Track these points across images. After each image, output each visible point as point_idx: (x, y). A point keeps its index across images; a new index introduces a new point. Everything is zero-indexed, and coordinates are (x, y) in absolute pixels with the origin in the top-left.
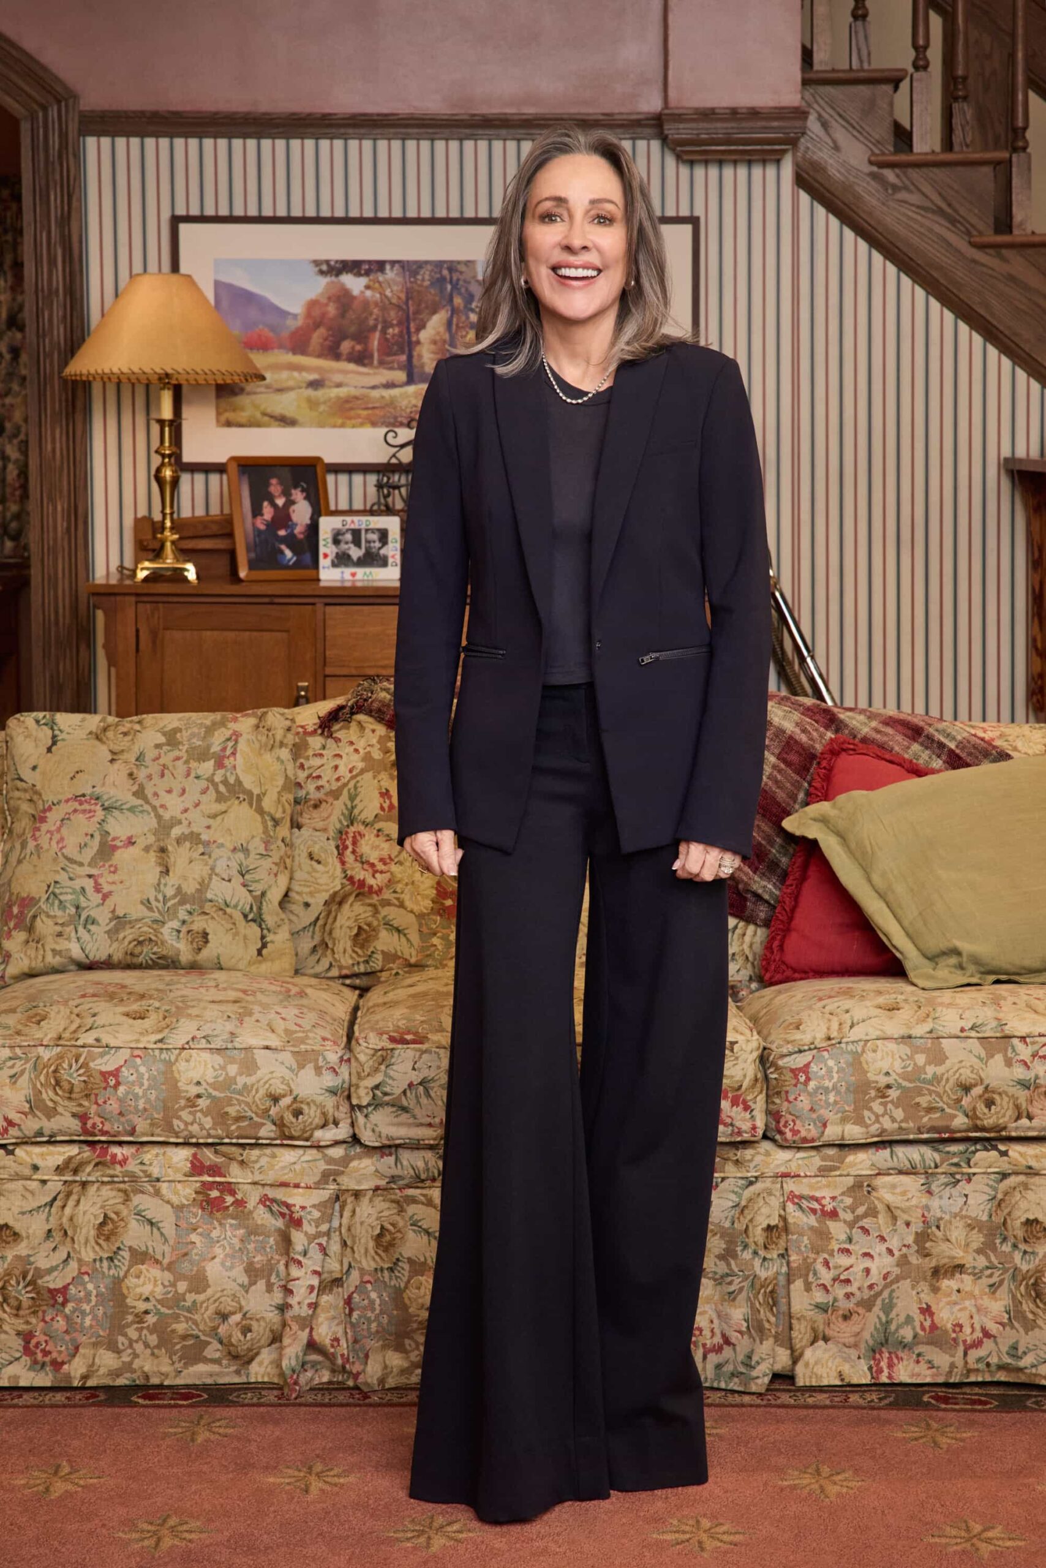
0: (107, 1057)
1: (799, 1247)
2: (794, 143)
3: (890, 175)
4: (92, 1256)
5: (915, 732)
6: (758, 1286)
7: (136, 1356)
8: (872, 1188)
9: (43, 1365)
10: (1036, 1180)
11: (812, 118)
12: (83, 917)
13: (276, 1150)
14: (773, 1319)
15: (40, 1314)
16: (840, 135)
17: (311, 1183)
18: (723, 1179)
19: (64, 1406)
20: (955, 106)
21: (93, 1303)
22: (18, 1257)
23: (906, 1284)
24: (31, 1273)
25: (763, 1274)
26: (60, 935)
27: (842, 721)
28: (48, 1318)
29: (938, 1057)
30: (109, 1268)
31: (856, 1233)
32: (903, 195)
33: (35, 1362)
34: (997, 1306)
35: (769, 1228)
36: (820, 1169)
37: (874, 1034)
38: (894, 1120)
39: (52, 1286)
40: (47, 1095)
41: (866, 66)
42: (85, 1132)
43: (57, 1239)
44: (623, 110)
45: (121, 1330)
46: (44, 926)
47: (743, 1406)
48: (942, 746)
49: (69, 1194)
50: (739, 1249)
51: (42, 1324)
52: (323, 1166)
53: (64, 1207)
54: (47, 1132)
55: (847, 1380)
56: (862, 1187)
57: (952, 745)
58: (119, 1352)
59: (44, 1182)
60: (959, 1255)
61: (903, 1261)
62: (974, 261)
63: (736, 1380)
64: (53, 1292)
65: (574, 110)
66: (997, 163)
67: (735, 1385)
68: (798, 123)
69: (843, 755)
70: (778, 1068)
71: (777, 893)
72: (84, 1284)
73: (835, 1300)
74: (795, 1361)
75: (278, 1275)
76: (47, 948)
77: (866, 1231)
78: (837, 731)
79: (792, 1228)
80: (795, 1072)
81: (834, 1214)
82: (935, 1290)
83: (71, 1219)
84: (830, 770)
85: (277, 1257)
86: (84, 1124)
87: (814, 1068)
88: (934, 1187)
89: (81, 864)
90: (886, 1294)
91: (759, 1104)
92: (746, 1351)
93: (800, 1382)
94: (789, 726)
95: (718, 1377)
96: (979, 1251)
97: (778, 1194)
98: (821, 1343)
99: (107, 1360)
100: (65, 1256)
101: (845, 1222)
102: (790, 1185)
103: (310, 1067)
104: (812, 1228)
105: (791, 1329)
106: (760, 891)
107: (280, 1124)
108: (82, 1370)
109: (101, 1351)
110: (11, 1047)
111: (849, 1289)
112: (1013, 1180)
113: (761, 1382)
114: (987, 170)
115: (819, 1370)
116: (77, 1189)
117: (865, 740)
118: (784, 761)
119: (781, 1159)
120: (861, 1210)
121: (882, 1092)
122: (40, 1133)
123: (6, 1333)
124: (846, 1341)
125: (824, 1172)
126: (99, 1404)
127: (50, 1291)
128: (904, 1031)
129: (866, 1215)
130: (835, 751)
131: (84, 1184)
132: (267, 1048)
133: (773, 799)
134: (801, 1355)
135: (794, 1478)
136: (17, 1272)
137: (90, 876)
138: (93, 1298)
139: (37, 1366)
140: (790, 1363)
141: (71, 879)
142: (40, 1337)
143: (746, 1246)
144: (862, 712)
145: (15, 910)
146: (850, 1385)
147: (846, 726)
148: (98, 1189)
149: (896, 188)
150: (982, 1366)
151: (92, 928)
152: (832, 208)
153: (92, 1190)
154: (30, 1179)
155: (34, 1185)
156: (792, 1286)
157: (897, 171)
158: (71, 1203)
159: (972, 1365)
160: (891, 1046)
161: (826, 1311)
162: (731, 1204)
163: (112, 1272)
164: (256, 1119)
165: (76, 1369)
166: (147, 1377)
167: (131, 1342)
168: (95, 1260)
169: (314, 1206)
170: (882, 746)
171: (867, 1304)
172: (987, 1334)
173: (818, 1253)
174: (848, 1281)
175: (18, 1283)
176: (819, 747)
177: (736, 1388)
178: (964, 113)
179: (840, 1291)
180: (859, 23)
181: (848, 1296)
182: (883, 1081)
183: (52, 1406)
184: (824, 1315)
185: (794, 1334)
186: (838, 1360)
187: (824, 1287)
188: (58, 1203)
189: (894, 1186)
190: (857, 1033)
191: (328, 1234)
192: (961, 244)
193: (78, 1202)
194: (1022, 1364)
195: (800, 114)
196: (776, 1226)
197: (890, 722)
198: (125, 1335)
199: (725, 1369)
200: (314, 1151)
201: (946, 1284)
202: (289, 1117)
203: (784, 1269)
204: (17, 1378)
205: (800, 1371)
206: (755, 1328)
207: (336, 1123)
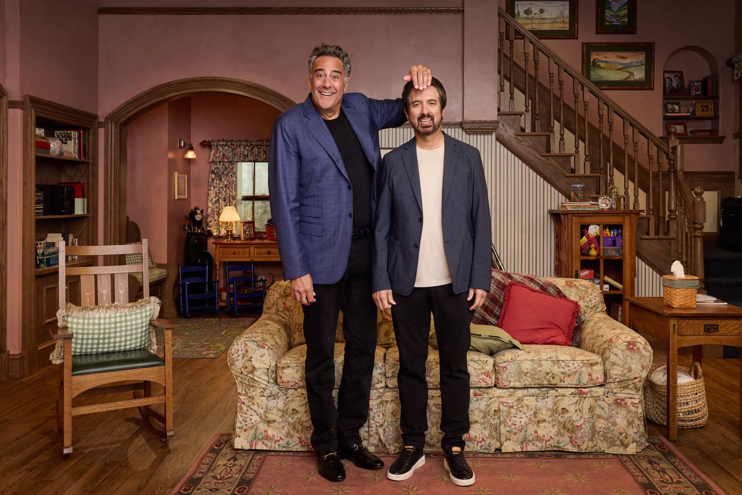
1: (503, 416)
2: (495, 129)
3: (520, 138)
5: (531, 280)
6: (492, 426)
8: (522, 400)
9: (304, 446)
10: (565, 398)
11: (500, 123)
14: (496, 434)
15: (304, 432)
16: (507, 128)
17: (375, 399)
18: (483, 398)
20: (536, 121)
22: (298, 417)
23: (531, 425)
24: (301, 422)
25: (493, 423)
29: (540, 365)
31: (518, 412)
32: (523, 143)
33: (302, 445)
34: (554, 430)
35: (495, 411)
36: (509, 395)
37: (524, 359)
38: (528, 381)
41: (513, 111)
44: (452, 121)
47: (488, 457)
48: (538, 283)
50: (487, 416)
51: (304, 435)
52: (378, 394)
55: (515, 450)
56: (520, 400)
57: (541, 283)
60: (545, 417)
61: (530, 419)
62: (541, 160)
66: (547, 135)
67: (486, 451)
68: (497, 125)
69: (513, 286)
70: (498, 367)
73: (512, 429)
74: (501, 446)
77: (520, 411)
78: (511, 280)
79: (501, 411)
80: (503, 368)
81: (512, 407)
82: (538, 426)
84: (510, 290)
87: (508, 367)
88: (538, 400)
90: (525, 428)
91: (493, 376)
92: (489, 442)
93: (503, 451)
95: (481, 449)
96: (550, 416)
97: (498, 401)
98: (508, 441)
101: (515, 409)
102: (501, 399)
104: (506, 411)
105: (500, 437)
110: (296, 363)
111: (516, 427)
112: (559, 398)
113: (493, 451)
114: (544, 137)
115: (508, 448)
117: (519, 282)
119: (498, 392)
120: (519, 406)
121: (526, 374)
123: (295, 437)
124: (515, 440)
125: (510, 396)
127: (306, 426)
128: (531, 358)
129: (520, 407)
130: (511, 285)
133: (495, 297)
134: (503, 444)
135: (503, 477)
136: (297, 421)
142: (304, 438)
143: (489, 415)
144: (518, 274)
145: (297, 327)
146: (516, 452)
147: (514, 278)
149: (521, 141)
150: (550, 446)
152: (505, 146)
154: (301, 397)
155: (302, 399)
156: (501, 426)
157: (522, 137)
159: (547, 446)
160: (529, 362)
162: (485, 405)
169: (376, 405)
170: (523, 284)
171: (521, 431)
172: (551, 438)
173: (508, 417)
174: (515, 424)
175: (298, 424)
176: (507, 284)
178: (538, 123)
179: (513, 427)
180: (512, 100)
181: (516, 428)
182: (526, 371)
184: (510, 433)
186: (513, 445)
187: (510, 426)
189: (528, 400)
190: (519, 358)
191: (380, 411)
192: (538, 155)
194: (560, 445)
195: (497, 122)
196: (497, 410)
197: (525, 277)
199: (483, 447)
200: (375, 390)
201: (541, 425)
203: (499, 421)
204: (298, 449)
205: (503, 448)
206: (491, 436)
207: (381, 382)
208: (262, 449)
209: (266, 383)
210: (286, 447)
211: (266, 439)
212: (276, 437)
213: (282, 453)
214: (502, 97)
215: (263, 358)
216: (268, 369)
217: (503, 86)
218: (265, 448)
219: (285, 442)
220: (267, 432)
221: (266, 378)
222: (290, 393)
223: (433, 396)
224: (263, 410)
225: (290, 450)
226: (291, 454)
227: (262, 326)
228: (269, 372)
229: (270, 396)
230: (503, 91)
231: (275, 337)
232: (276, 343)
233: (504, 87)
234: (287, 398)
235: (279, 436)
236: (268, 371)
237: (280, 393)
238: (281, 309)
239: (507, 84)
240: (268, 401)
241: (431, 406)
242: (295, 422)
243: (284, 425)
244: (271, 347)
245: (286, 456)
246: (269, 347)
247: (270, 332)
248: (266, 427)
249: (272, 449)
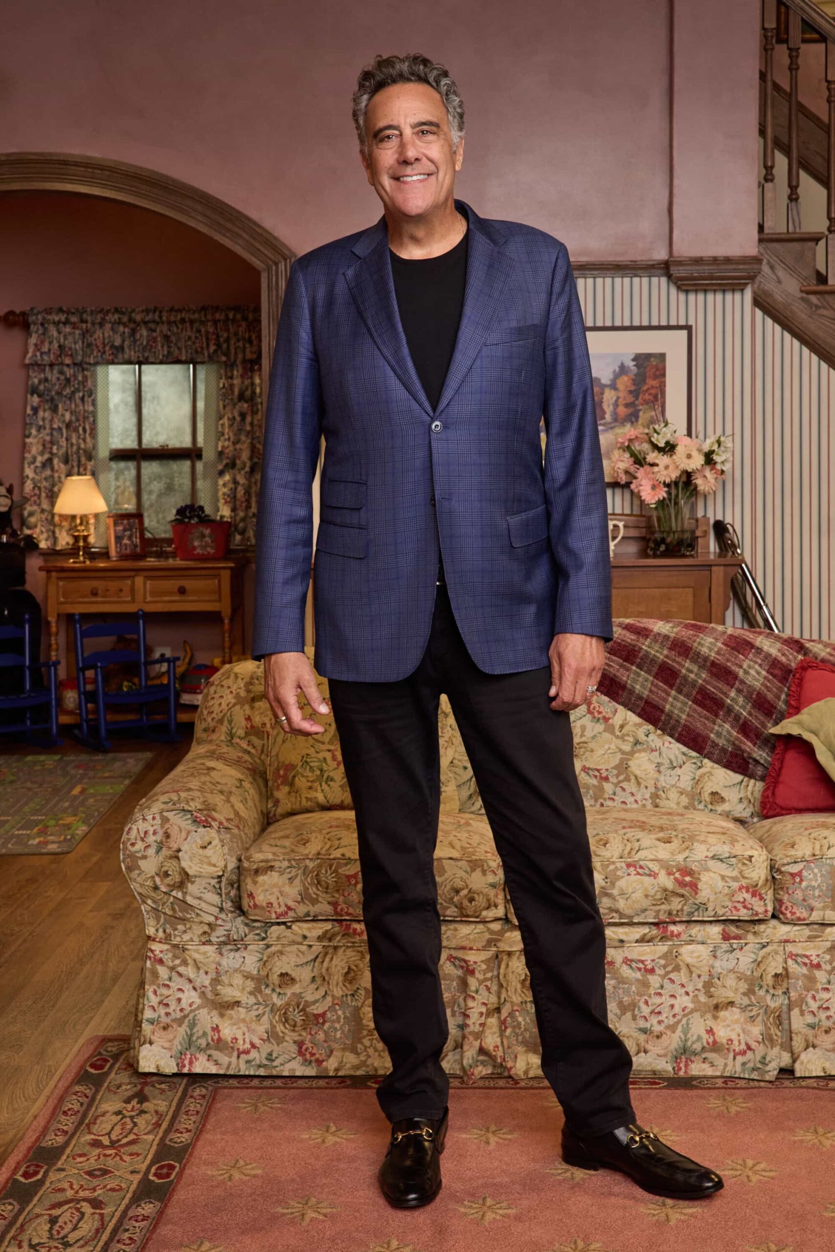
0: (349, 866)
1: (796, 987)
2: (752, 278)
3: (814, 299)
4: (341, 993)
6: (769, 1013)
7: (369, 1056)
9: (311, 1062)
11: (764, 262)
12: (325, 777)
13: (457, 926)
14: (779, 1034)
15: (308, 1030)
16: (781, 273)
17: (480, 947)
18: (746, 944)
19: (326, 1088)
21: (342, 1023)
22: (294, 994)
24: (302, 1004)
25: (773, 1005)
26: (310, 788)
27: (807, 649)
28: (313, 1033)
30: (352, 1001)
31: (832, 978)
32: (823, 311)
33: (306, 1060)
35: (776, 976)
39: (315, 1012)
40: (312, 890)
41: (798, 230)
42: (336, 913)
43: (319, 982)
44: (643, 258)
45: (360, 1040)
46: (301, 783)
47: (760, 1090)
49: (326, 954)
50: (757, 989)
51: (309, 1037)
52: (488, 936)
53: (323, 962)
54: (312, 914)
55: (828, 1073)
58: (358, 1054)
59: (310, 946)
63: (756, 1073)
64: (316, 1016)
65: (611, 259)
67: (755, 1076)
68: (756, 266)
69: (810, 670)
70: (781, 872)
71: (769, 759)
72: (336, 1011)
73: (820, 1021)
74: (794, 1061)
75: (459, 1006)
76: (303, 796)
78: (805, 654)
79: (791, 975)
80: (793, 875)
81: (818, 966)
83: (327, 970)
84: (801, 680)
85: (458, 994)
86: (336, 908)
87: (805, 873)
89: (323, 743)
91: (769, 896)
92: (762, 1054)
93: (798, 1074)
94: (774, 652)
95: (743, 1071)
97: (782, 953)
98: (811, 1049)
99: (351, 1059)
100: (323, 993)
101: (826, 970)
102: (790, 948)
103: (479, 871)
104: (804, 975)
105: (791, 1040)
106: (758, 758)
107: (460, 907)
108: (336, 1065)
109: (347, 1053)
110: (289, 861)
111: (829, 1013)
113: (772, 1075)
115: (810, 1066)
116: (331, 951)
117: (823, 661)
118: (771, 674)
119: (783, 931)
122: (308, 915)
123: (287, 1041)
124: (827, 1047)
125: (811, 938)
126: (348, 1087)
127: (315, 1015)
130: (804, 667)
131: (336, 948)
132: (451, 858)
133: (765, 698)
134: (798, 1056)
135: (800, 1135)
136: (293, 1003)
137: (329, 751)
138: (342, 1020)
139: (307, 1062)
140: (791, 1061)
141: (317, 752)
142: (308, 1044)
143: (761, 987)
144: (820, 641)
145: (282, 772)
146: (830, 1076)
147: (811, 651)
148: (344, 951)
149: (817, 307)
151: (331, 783)
152: (776, 319)
153: (341, 951)
154: (301, 944)
155: (304, 948)
156: (792, 1013)
157: (818, 296)
158: (327, 959)
161: (814, 1028)
162: (752, 960)
163: (354, 1003)
164: (445, 904)
165: (331, 1065)
166: (376, 1070)
167: (366, 1047)
168: (343, 996)
169: (482, 961)
173: (808, 991)
174: (828, 1008)
175: (294, 1010)
176: (793, 665)
177: (756, 1078)
179: (823, 1015)
180: (794, 204)
181: (828, 1018)
183: (318, 1088)
184: (813, 1031)
185: (794, 1043)
186: (822, 1060)
187: (813, 1012)
188: (319, 960)
191: (491, 979)
193: (332, 959)
195: (757, 260)
196: (781, 974)
198: (362, 1043)
199: (748, 1066)
200: (481, 927)
202: (466, 903)
203: (786, 1002)
204: (294, 1070)
205: (797, 1066)
206: (768, 1039)
207: (496, 906)
208: (208, 1072)
209: (215, 911)
210: (265, 1066)
211: (217, 1049)
212: (240, 1042)
213: (256, 1082)
214: (768, 195)
215: (209, 852)
216: (220, 877)
217: (772, 167)
218: (214, 1070)
219: (264, 1055)
220: (219, 1031)
221: (216, 899)
222: (275, 935)
223: (622, 941)
224: (209, 976)
225: (274, 1073)
226: (279, 1083)
227: (200, 774)
228: (223, 885)
229: (225, 943)
230: (772, 180)
231: (232, 799)
232: (237, 814)
233: (774, 171)
234: (268, 946)
235: (247, 1040)
236: (220, 882)
237: (251, 936)
238: (241, 732)
239: (781, 162)
240: (221, 954)
241: (617, 965)
242: (288, 1004)
243: (260, 1011)
244: (226, 824)
245: (266, 1088)
246: (221, 823)
247: (219, 787)
248: (216, 1020)
249: (231, 1072)
